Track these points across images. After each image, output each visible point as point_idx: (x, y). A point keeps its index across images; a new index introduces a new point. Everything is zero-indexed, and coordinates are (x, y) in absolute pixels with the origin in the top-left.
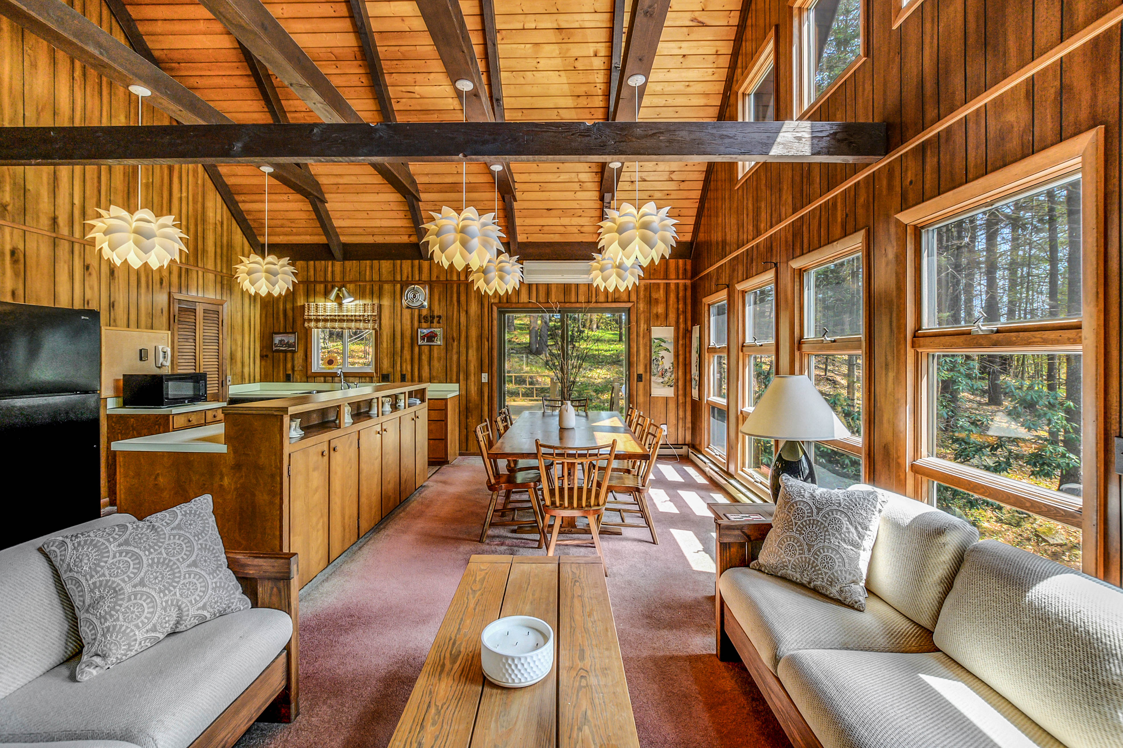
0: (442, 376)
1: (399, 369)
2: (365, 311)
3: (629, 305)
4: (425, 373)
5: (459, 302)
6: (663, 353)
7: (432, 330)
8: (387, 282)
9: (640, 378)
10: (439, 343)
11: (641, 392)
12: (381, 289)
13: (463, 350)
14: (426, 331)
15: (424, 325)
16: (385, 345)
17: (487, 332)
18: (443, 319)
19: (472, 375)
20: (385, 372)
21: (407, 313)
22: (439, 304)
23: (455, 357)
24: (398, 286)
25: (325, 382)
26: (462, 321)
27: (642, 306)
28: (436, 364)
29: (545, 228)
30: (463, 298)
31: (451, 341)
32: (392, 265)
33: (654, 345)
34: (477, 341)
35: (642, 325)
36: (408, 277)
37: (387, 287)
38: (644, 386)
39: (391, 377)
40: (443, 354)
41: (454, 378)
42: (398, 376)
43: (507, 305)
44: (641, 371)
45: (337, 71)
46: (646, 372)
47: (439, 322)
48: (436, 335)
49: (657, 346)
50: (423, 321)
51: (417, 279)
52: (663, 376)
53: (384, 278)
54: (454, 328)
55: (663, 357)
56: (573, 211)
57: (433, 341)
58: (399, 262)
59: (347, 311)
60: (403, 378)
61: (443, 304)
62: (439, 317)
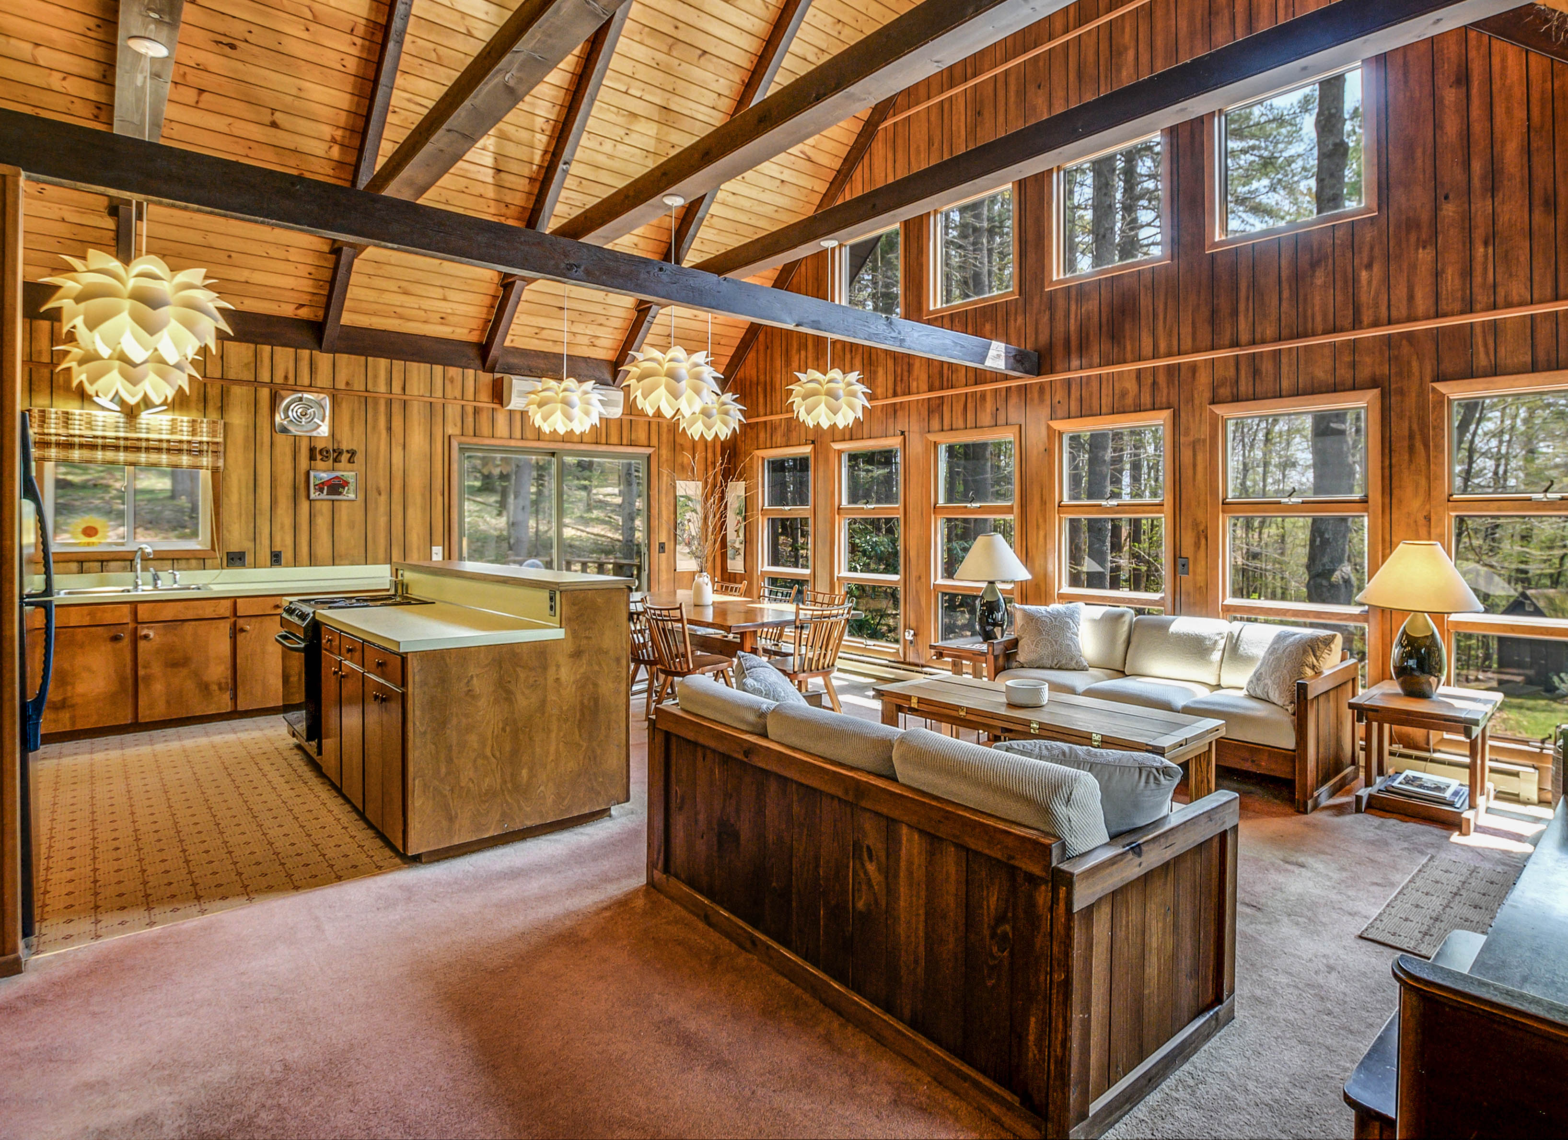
0: (359, 552)
1: (266, 542)
2: (194, 432)
3: (649, 451)
4: (323, 546)
5: (389, 429)
6: (688, 515)
7: (339, 474)
8: (239, 382)
9: (662, 547)
10: (352, 496)
11: (663, 566)
12: (224, 394)
13: (397, 508)
14: (325, 476)
15: (319, 464)
16: (234, 498)
17: (440, 480)
18: (359, 458)
19: (415, 551)
20: (234, 548)
21: (283, 443)
22: (352, 429)
23: (383, 521)
24: (265, 393)
25: (81, 571)
26: (394, 461)
27: (665, 452)
28: (343, 531)
29: (545, 332)
30: (397, 423)
31: (375, 493)
32: (251, 353)
33: (679, 504)
34: (423, 495)
35: (665, 478)
36: (286, 378)
37: (237, 391)
38: (668, 558)
39: (249, 558)
40: (359, 516)
41: (381, 555)
42: (265, 554)
43: (476, 440)
44: (663, 539)
45: (305, 35)
46: (669, 539)
47: (351, 461)
48: (346, 483)
49: (682, 507)
50: (319, 457)
51: (306, 382)
52: (689, 544)
53: (232, 375)
54: (381, 472)
55: (689, 521)
56: (592, 317)
57: (340, 493)
58: (267, 349)
59: (148, 430)
60: (276, 559)
61: (359, 429)
62: (353, 453)
